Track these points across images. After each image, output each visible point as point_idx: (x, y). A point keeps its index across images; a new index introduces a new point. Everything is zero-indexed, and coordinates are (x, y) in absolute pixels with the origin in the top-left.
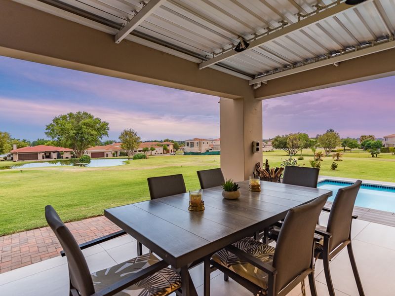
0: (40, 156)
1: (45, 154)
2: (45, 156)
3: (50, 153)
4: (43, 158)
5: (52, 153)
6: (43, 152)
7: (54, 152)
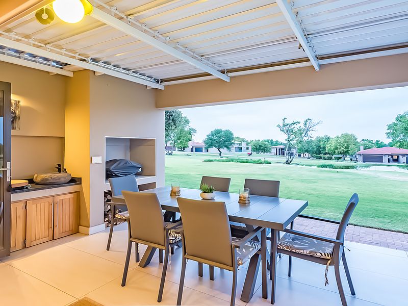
0: (385, 159)
1: (392, 156)
2: (391, 159)
3: (398, 156)
4: (389, 162)
5: (401, 157)
6: (388, 155)
7: (403, 155)
